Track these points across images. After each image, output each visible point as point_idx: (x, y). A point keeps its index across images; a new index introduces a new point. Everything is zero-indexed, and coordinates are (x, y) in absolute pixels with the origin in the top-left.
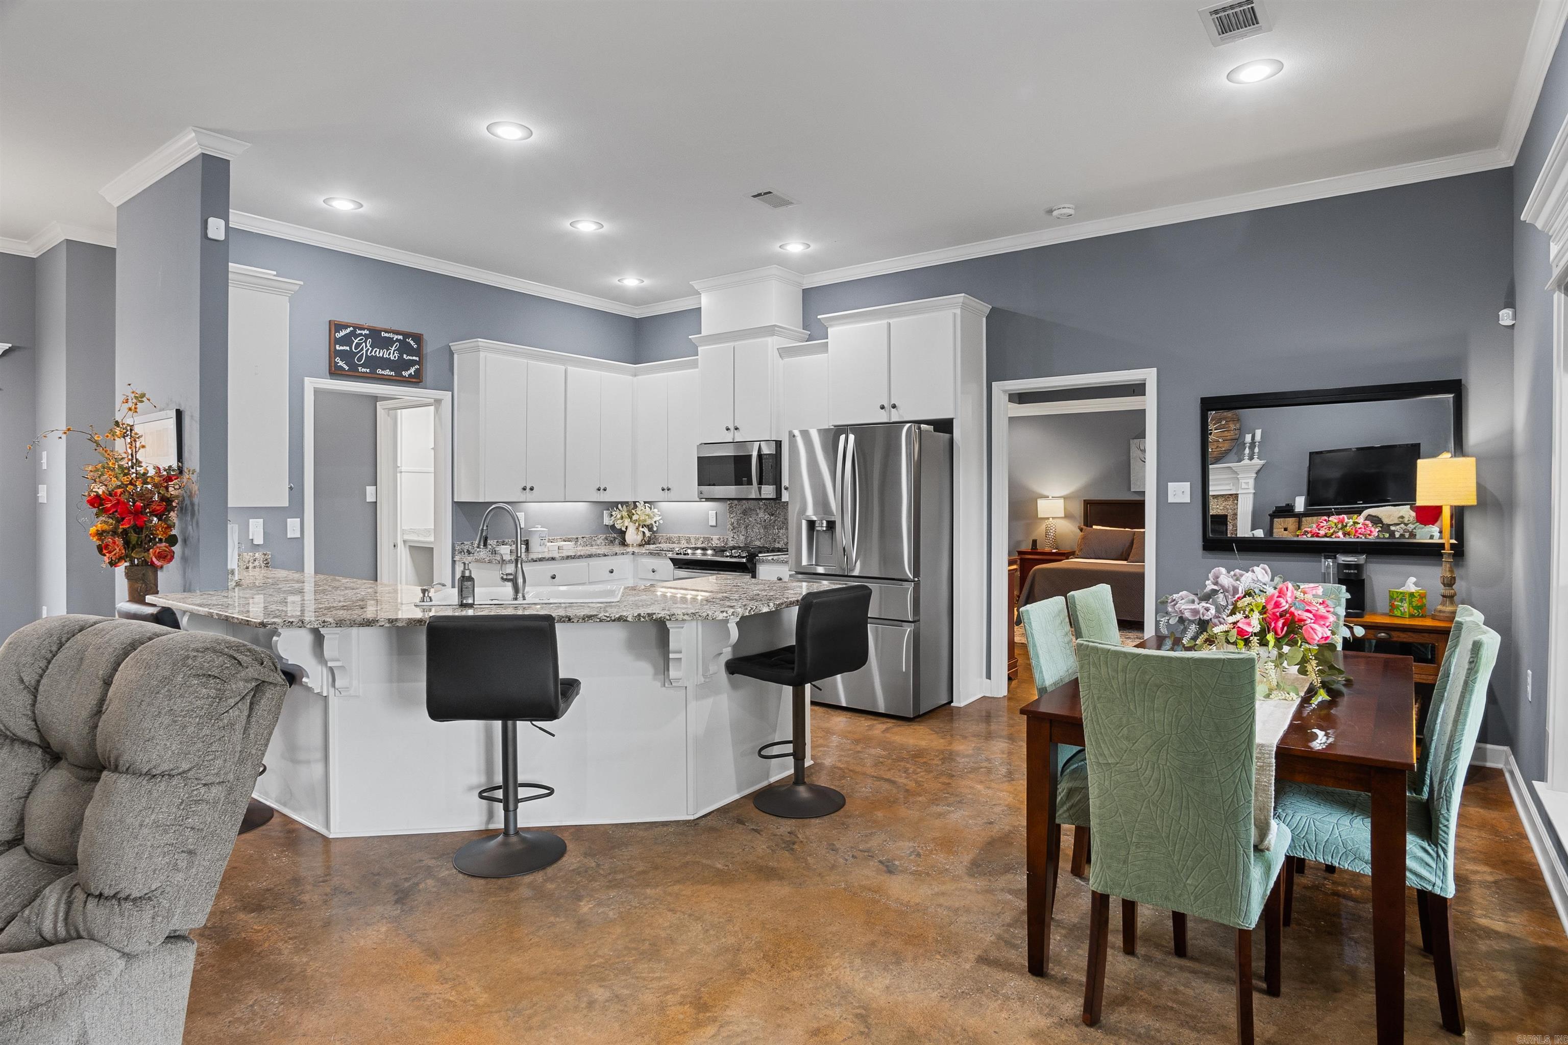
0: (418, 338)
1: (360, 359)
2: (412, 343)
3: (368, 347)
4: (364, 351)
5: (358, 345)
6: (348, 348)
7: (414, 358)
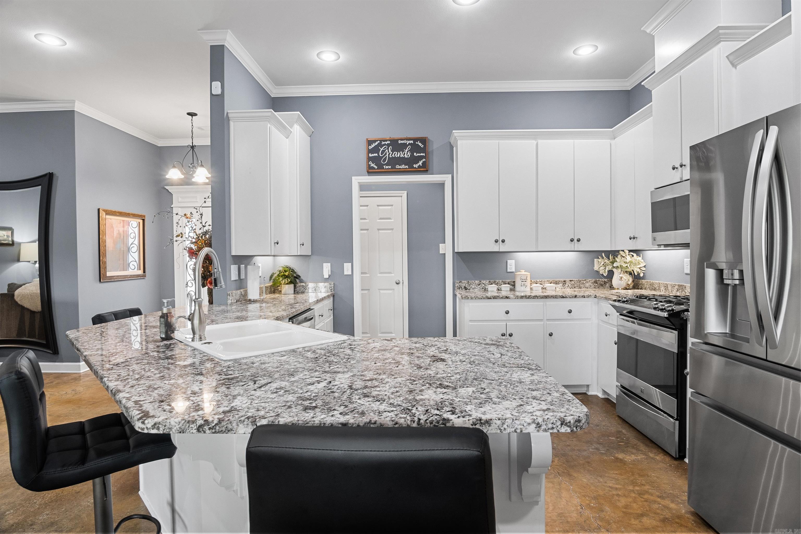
0: (424, 140)
1: (384, 160)
2: (420, 144)
3: (390, 152)
4: (387, 155)
5: (383, 151)
6: (376, 155)
7: (422, 154)
